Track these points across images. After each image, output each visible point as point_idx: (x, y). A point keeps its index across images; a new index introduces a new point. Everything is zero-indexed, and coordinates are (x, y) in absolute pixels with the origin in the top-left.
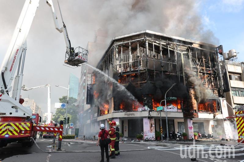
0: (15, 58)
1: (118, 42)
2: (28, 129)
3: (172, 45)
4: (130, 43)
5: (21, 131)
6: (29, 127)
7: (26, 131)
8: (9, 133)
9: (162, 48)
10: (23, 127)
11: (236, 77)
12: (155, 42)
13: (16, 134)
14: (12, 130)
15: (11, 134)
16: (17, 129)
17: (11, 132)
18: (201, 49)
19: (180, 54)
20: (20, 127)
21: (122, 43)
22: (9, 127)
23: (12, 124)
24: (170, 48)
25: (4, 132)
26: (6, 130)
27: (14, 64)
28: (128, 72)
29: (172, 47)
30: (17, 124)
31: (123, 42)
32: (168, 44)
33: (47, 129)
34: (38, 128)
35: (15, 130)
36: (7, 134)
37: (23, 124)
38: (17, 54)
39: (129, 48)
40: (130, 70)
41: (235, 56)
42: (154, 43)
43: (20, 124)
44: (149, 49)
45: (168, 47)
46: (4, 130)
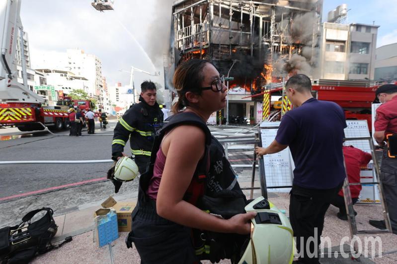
0: (12, 38)
1: (179, 9)
2: (30, 114)
3: (247, 5)
4: (192, 8)
5: (23, 116)
6: (30, 113)
7: (28, 116)
8: (11, 118)
9: (233, 11)
10: (24, 112)
11: (337, 47)
12: (222, 3)
13: (19, 119)
14: (13, 115)
15: (13, 119)
16: (18, 114)
17: (13, 117)
18: (291, 8)
19: (259, 18)
20: (20, 112)
21: (182, 9)
22: (9, 112)
23: (11, 109)
24: (243, 10)
25: (5, 117)
26: (7, 116)
27: (13, 45)
28: (190, 49)
29: (248, 9)
30: (17, 109)
31: (185, 7)
32: (242, 5)
33: (51, 114)
34: (46, 113)
35: (16, 115)
36: (9, 119)
37: (23, 109)
38: (14, 34)
39: (190, 15)
40: (193, 46)
41: (344, 15)
42: (221, 6)
43: (21, 110)
44: (214, 14)
45: (241, 9)
46: (5, 115)
